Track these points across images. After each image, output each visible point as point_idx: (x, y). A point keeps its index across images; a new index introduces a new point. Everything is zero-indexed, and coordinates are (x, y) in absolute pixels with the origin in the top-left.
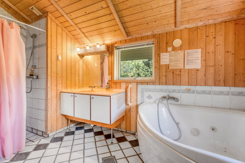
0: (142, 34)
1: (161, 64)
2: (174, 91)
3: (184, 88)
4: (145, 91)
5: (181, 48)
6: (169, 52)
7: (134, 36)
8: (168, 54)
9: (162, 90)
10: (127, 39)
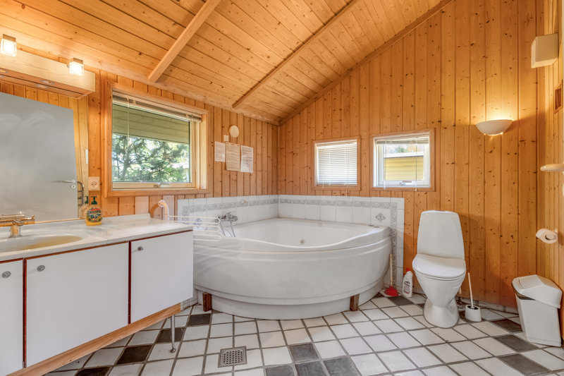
0: (187, 92)
1: (216, 160)
2: (230, 206)
3: (239, 199)
4: (191, 212)
5: (237, 140)
6: (225, 142)
7: (171, 88)
8: (223, 145)
9: (215, 207)
10: (153, 87)
